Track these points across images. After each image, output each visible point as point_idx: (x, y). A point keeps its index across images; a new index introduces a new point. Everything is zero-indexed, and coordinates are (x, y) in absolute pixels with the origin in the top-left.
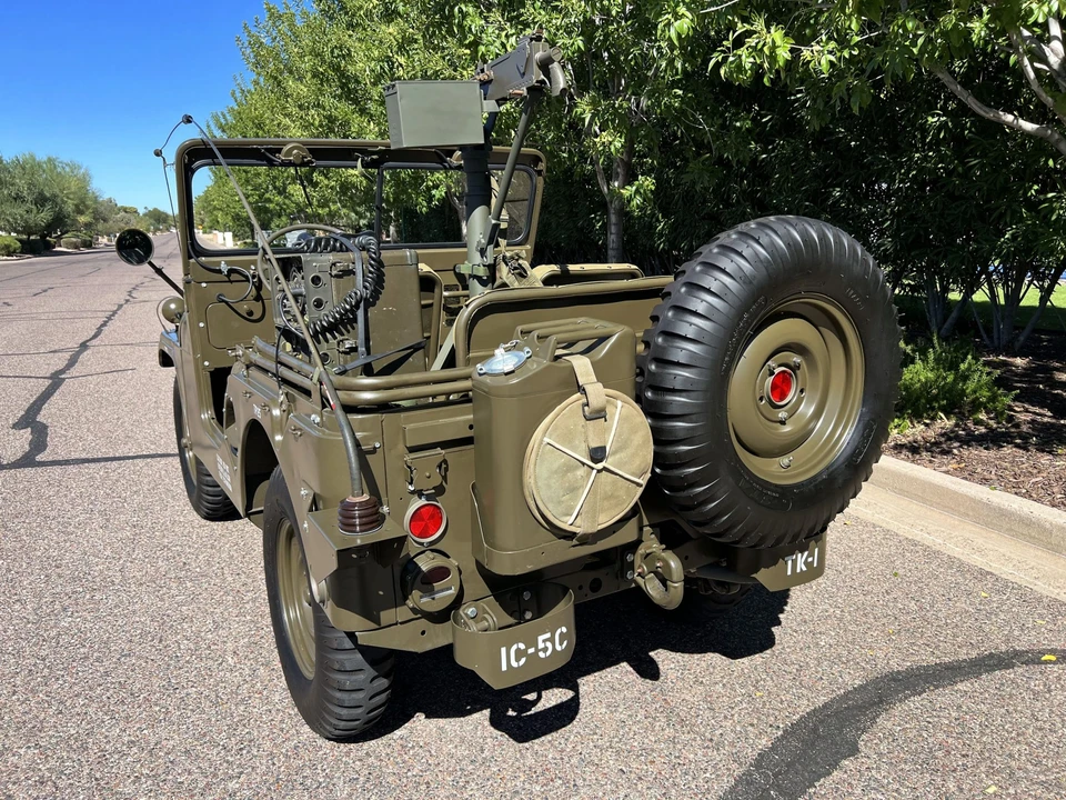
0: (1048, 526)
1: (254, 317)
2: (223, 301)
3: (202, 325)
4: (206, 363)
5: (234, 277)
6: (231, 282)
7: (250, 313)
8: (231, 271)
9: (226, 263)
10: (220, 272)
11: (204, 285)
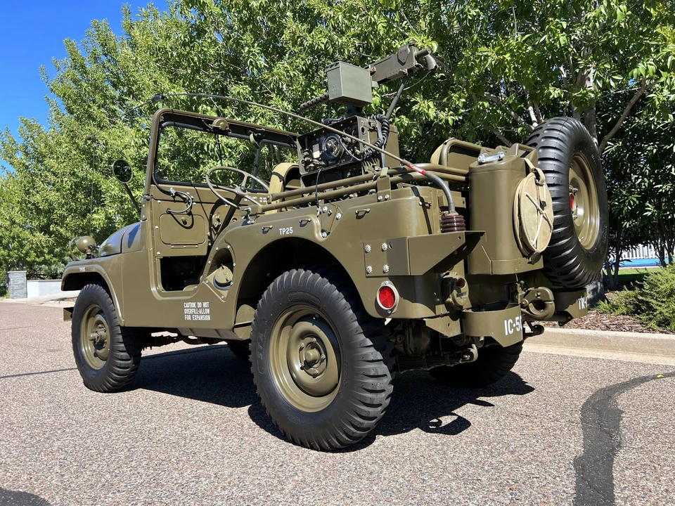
0: (608, 338)
1: (188, 225)
2: (170, 213)
3: (157, 227)
4: (158, 253)
5: (177, 198)
6: (175, 201)
7: (185, 222)
8: (176, 194)
9: (173, 188)
10: (169, 193)
11: (159, 201)
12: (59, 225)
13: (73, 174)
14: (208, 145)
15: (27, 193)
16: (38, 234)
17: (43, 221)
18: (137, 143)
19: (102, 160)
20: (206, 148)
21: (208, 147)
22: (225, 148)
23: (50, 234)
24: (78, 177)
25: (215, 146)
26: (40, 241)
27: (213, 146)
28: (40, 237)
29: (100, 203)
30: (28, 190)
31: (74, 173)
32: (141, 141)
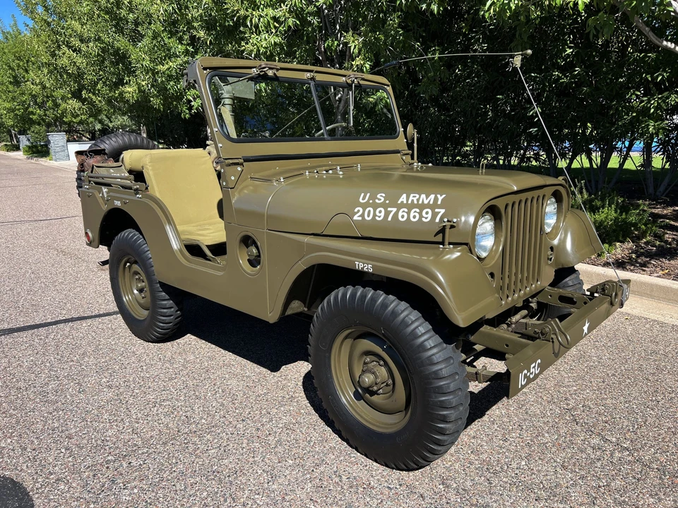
12: (90, 92)
13: (99, 39)
14: (251, 19)
15: (53, 55)
16: (71, 101)
17: (74, 87)
18: (166, 11)
19: (128, 22)
20: (249, 24)
21: (251, 21)
22: (271, 22)
23: (83, 101)
24: (103, 42)
25: (259, 19)
26: (75, 108)
27: (257, 20)
28: (74, 104)
29: (131, 72)
30: (54, 51)
31: (100, 37)
32: (171, 8)
